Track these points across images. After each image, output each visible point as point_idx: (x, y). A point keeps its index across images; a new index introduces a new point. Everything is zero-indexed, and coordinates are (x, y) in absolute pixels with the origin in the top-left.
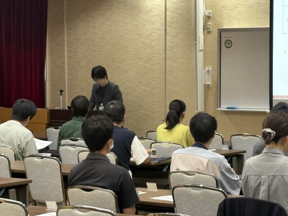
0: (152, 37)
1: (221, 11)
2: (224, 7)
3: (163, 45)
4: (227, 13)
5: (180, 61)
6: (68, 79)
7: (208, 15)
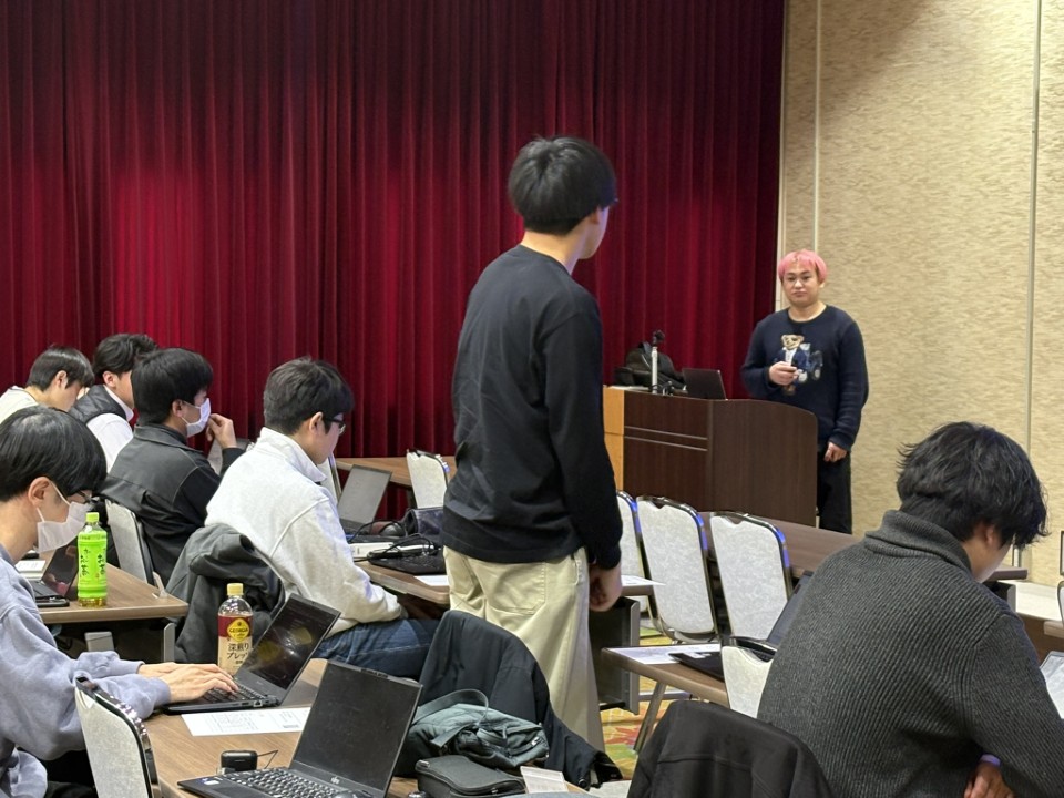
0: (1003, 155)
3: (1029, 184)
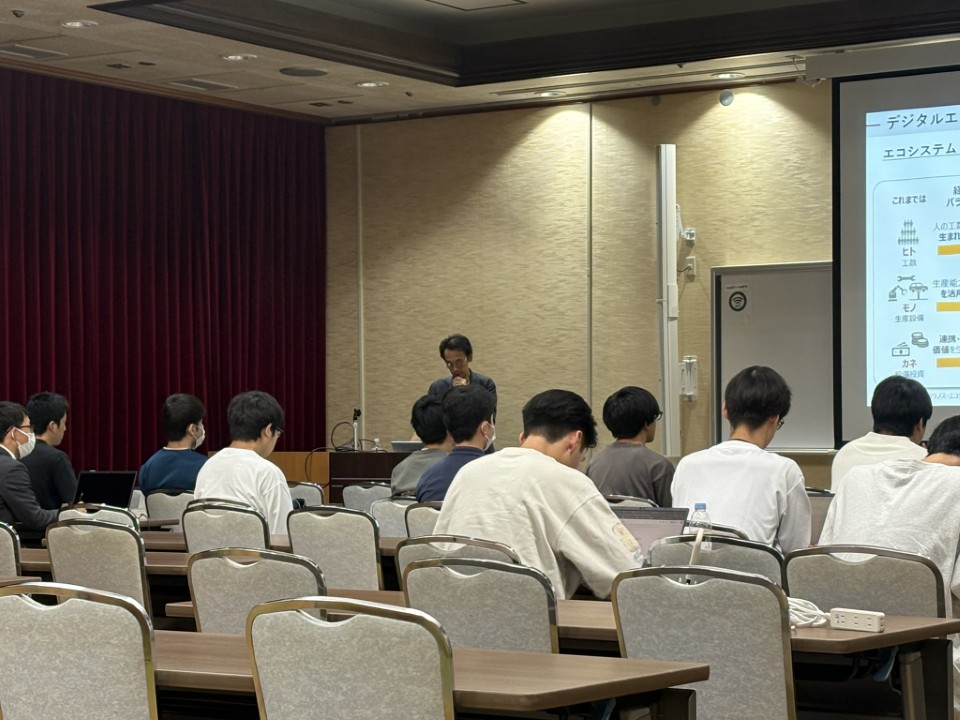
0: (559, 291)
1: (717, 229)
2: (723, 221)
4: (731, 234)
5: (623, 344)
6: (367, 392)
7: (688, 238)
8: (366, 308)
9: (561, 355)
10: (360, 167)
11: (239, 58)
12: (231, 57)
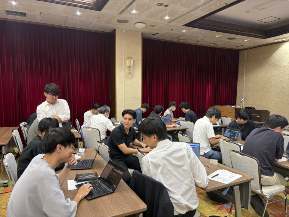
8: (245, 82)
9: (284, 90)
10: (245, 57)
11: (218, 36)
12: (217, 36)
